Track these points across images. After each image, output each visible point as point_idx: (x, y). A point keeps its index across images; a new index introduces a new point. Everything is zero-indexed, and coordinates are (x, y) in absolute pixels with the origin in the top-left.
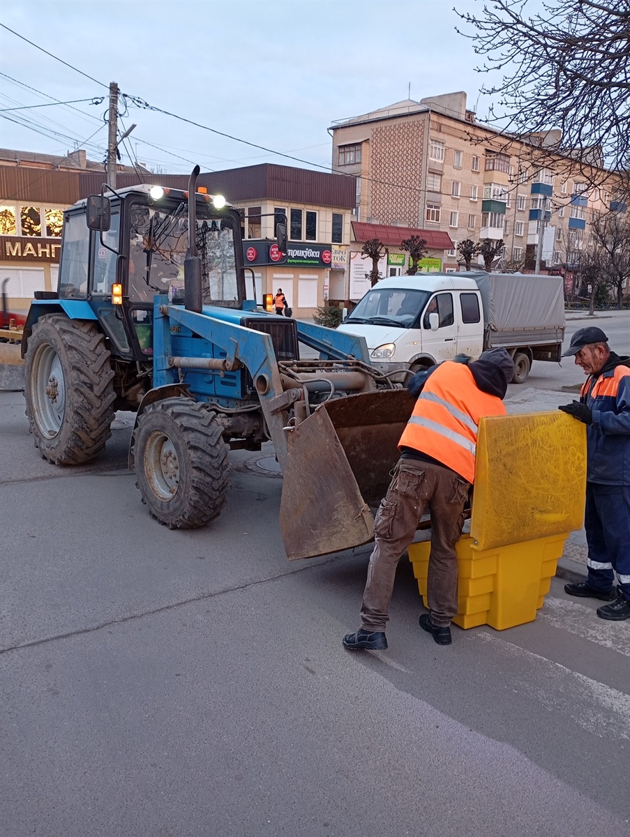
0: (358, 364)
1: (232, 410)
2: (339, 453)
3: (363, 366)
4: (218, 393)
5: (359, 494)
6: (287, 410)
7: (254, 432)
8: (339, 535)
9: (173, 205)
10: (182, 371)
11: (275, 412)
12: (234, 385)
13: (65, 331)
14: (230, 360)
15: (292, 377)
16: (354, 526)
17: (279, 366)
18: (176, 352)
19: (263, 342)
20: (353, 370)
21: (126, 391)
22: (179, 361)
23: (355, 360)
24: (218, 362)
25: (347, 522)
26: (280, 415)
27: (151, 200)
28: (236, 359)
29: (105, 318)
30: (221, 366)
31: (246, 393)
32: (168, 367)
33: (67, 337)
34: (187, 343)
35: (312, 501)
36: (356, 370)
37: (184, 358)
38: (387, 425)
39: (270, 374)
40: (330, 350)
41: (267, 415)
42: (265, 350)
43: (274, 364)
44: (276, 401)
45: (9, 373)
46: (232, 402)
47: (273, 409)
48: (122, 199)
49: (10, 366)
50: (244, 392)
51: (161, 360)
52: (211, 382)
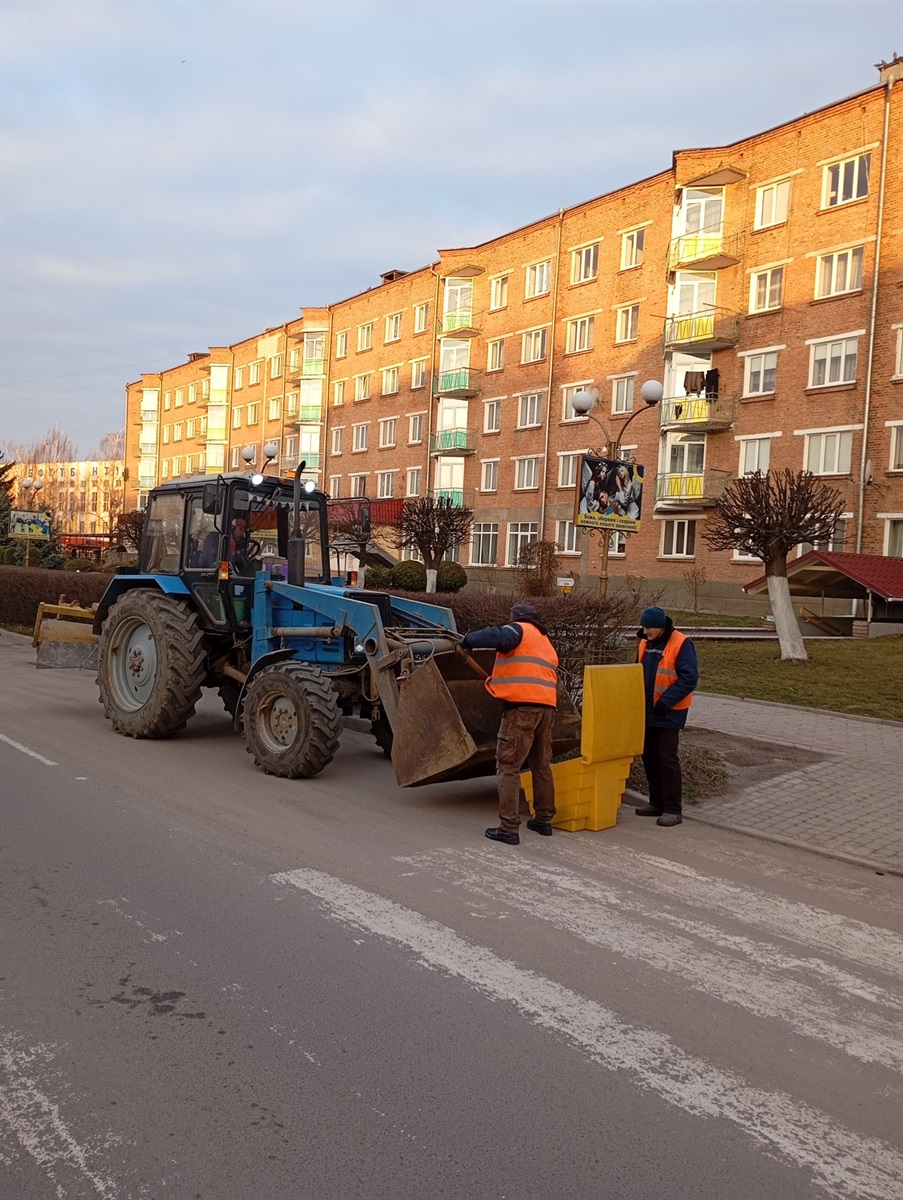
0: (446, 632)
1: (336, 674)
2: (445, 693)
3: (451, 634)
4: (319, 660)
5: (462, 723)
6: (395, 668)
7: (352, 694)
8: (444, 759)
9: (269, 490)
10: (284, 641)
11: (382, 670)
12: (337, 651)
13: (162, 610)
14: (339, 627)
15: (397, 639)
16: (457, 748)
17: (385, 632)
18: (276, 623)
19: (372, 611)
20: (441, 637)
21: (211, 664)
22: (280, 630)
23: (444, 629)
24: (327, 630)
25: (452, 746)
26: (388, 671)
27: (252, 485)
28: (344, 626)
29: (198, 591)
30: (329, 633)
31: (348, 657)
32: (270, 636)
33: (163, 615)
34: (287, 614)
35: (421, 735)
36: (445, 638)
37: (288, 628)
38: (474, 681)
39: (378, 638)
40: (420, 620)
41: (374, 673)
42: (374, 618)
43: (381, 629)
44: (385, 659)
45: (64, 651)
46: (333, 667)
47: (381, 667)
48: (227, 485)
49: (65, 643)
50: (346, 656)
51: (262, 632)
52: (312, 650)
